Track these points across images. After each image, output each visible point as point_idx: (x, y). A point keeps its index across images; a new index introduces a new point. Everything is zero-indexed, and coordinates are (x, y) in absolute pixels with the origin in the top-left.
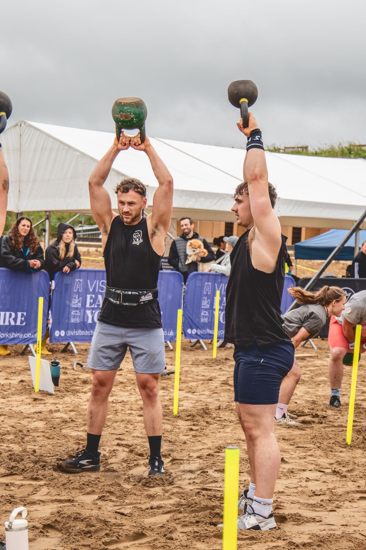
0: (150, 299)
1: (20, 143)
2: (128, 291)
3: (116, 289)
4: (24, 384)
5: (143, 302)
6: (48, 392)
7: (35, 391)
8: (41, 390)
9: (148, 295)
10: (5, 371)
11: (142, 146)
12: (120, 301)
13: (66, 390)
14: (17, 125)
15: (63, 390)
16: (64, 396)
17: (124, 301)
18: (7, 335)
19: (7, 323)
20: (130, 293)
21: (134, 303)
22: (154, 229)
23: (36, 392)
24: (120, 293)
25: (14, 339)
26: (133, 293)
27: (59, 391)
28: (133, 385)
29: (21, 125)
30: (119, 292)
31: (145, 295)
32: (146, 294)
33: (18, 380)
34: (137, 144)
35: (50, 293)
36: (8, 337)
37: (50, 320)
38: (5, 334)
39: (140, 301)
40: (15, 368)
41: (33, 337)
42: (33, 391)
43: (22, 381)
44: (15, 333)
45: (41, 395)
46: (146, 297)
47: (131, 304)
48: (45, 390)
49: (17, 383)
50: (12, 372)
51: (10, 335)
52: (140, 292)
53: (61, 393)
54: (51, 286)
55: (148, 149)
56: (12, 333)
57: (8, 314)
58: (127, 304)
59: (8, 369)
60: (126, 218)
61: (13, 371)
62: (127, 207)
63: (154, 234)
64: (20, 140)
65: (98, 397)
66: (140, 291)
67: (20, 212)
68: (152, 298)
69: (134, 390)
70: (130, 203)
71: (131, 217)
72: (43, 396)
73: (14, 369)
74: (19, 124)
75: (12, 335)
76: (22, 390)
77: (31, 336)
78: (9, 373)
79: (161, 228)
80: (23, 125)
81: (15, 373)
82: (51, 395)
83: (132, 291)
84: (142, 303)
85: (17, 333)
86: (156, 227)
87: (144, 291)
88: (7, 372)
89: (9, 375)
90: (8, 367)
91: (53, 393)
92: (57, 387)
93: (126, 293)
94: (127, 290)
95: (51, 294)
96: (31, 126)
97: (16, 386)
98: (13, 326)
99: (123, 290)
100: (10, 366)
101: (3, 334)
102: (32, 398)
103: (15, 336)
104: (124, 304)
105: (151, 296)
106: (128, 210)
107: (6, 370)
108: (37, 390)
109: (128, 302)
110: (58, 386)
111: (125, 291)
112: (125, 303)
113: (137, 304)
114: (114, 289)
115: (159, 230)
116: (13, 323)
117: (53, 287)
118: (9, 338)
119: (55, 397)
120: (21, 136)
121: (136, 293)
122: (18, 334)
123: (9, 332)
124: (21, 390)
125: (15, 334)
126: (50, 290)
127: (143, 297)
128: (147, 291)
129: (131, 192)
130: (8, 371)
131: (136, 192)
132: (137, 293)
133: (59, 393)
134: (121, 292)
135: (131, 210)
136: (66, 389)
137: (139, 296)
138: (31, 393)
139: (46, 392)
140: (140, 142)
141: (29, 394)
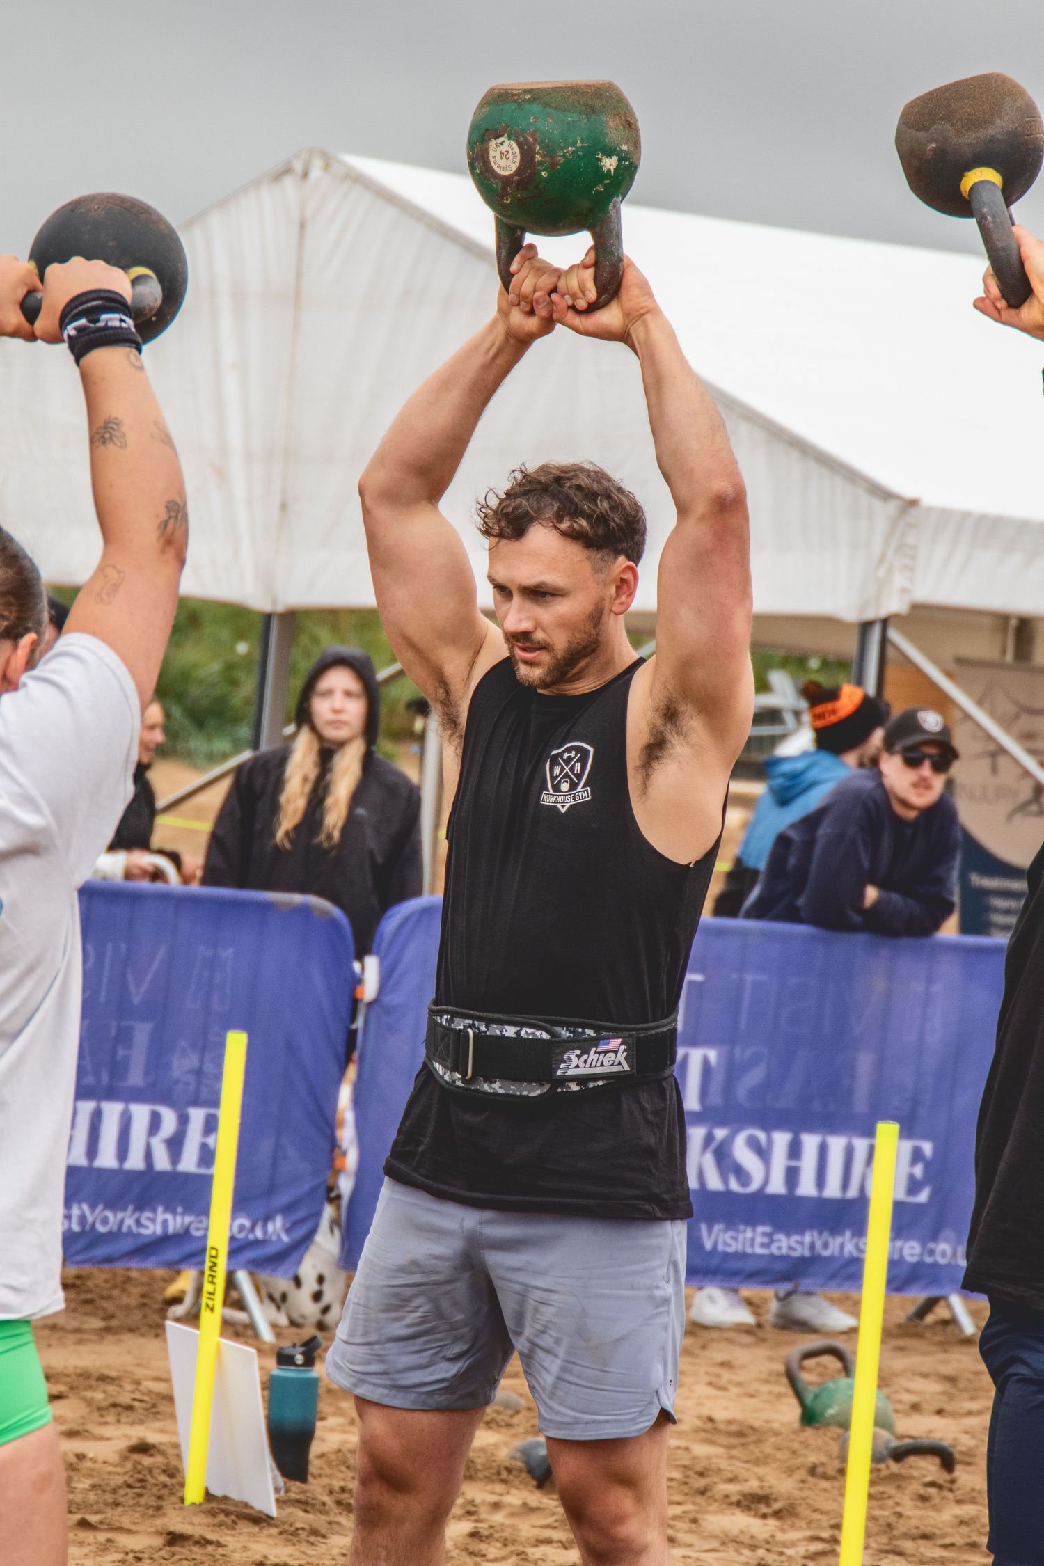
0: (616, 1069)
1: (300, 259)
2: (502, 1023)
3: (454, 1015)
4: (146, 1461)
5: (581, 1080)
6: (246, 1505)
7: (182, 1500)
8: (217, 1491)
9: (601, 1048)
10: (84, 1399)
11: (610, 317)
12: (464, 1074)
13: (339, 1503)
14: (287, 171)
15: (326, 1499)
16: (323, 1531)
17: (486, 1070)
18: (129, 1222)
19: (135, 1161)
20: (510, 1031)
21: (529, 1081)
22: (659, 722)
23: (188, 1502)
24: (464, 1031)
25: (165, 1240)
26: (526, 1032)
27: (304, 1504)
28: (699, 1499)
29: (305, 175)
30: (459, 1025)
31: (585, 1046)
32: (594, 1042)
33: (123, 1444)
34: (581, 304)
35: (353, 1018)
36: (134, 1229)
37: (345, 1153)
38: (120, 1215)
39: (559, 1073)
40: (138, 1383)
41: (259, 1234)
42: (174, 1499)
43: (143, 1448)
44: (170, 1208)
45: (209, 1520)
46: (592, 1056)
47: (515, 1089)
48: (234, 1495)
49: (114, 1458)
50: (115, 1405)
51: (143, 1221)
52: (565, 1033)
53: (310, 1517)
54: (357, 981)
55: (637, 332)
56: (154, 1211)
57: (141, 1113)
58: (497, 1087)
59: (102, 1386)
60: (527, 662)
61: (125, 1399)
62: (520, 610)
63: (655, 749)
64: (301, 245)
65: (381, 1536)
66: (562, 1024)
67: (280, 608)
68: (627, 1068)
69: (694, 1521)
70: (538, 593)
71: (545, 657)
72: (220, 1525)
73: (129, 1387)
74: (298, 167)
75: (153, 1220)
76: (122, 1492)
77: (253, 1229)
78: (99, 1409)
79: (694, 724)
80: (316, 171)
81: (130, 1408)
82: (259, 1520)
83: (521, 1025)
84: (574, 1087)
85: (183, 1214)
86: (670, 714)
87: (584, 1026)
88: (89, 1403)
89: (95, 1416)
90: (103, 1379)
91: (273, 1511)
92: (296, 1486)
93: (495, 1030)
94: (501, 1016)
95: (359, 1024)
96: (358, 179)
97: (111, 1469)
98: (163, 1174)
99: (480, 1019)
100: (114, 1374)
101: (109, 1214)
102: (158, 1533)
103: (171, 1229)
104: (486, 1087)
105: (621, 1056)
106: (525, 626)
107: (89, 1394)
108: (193, 1494)
109: (505, 1077)
110: (304, 1480)
111: (488, 1022)
112: (490, 1080)
113: (547, 1087)
114: (447, 1012)
115: (680, 733)
116: (162, 1162)
117: (369, 989)
118: (139, 1235)
119: (274, 1531)
120: (302, 226)
121: (538, 1033)
122: (188, 1219)
123: (140, 1207)
124: (114, 1491)
125: (169, 1217)
126: (355, 1002)
127: (572, 1057)
128: (597, 1029)
129: (542, 538)
130: (99, 1396)
131: (564, 534)
132: (545, 1036)
133: (302, 1514)
134: (470, 1026)
135: (538, 625)
136: (344, 1496)
137: (554, 1051)
138: (159, 1508)
139: (237, 1504)
140: (592, 294)
141: (150, 1512)
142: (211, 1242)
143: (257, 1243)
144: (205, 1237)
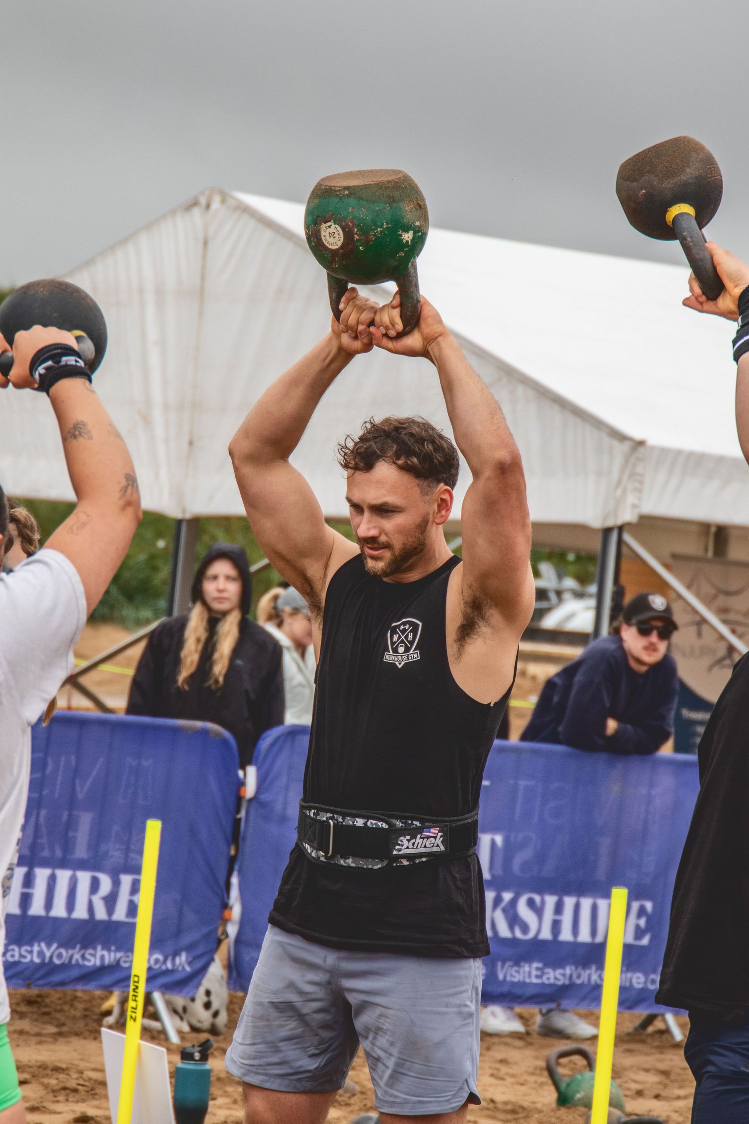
0: (435, 849)
2: (354, 816)
3: (319, 810)
5: (410, 857)
9: (424, 835)
10: (43, 1084)
11: (414, 340)
12: (326, 852)
14: (195, 203)
17: (342, 850)
18: (77, 956)
19: (81, 913)
20: (360, 822)
21: (373, 858)
22: (469, 611)
24: (327, 822)
25: (102, 970)
26: (372, 823)
29: (208, 206)
30: (323, 817)
31: (413, 833)
32: (420, 830)
33: (70, 1117)
34: (392, 334)
36: (81, 962)
37: (231, 908)
38: (71, 952)
39: (395, 852)
40: (81, 1072)
41: (169, 965)
43: (84, 1120)
44: (106, 947)
46: (418, 840)
47: (362, 863)
50: (64, 1089)
51: (87, 956)
52: (399, 824)
54: (242, 784)
55: (433, 348)
56: (95, 949)
57: (84, 878)
58: (350, 862)
59: (56, 1075)
61: (72, 1084)
62: (369, 522)
63: (468, 629)
64: (204, 257)
66: (397, 818)
67: (188, 516)
68: (443, 848)
70: (382, 510)
73: (74, 1075)
74: (203, 201)
75: (94, 956)
77: (165, 962)
78: (53, 1091)
79: (493, 614)
80: (216, 204)
81: (75, 1091)
83: (368, 818)
84: (405, 863)
85: (115, 951)
86: (476, 607)
87: (413, 819)
88: (46, 1086)
89: (50, 1097)
90: (57, 1069)
93: (349, 821)
94: (354, 812)
95: (242, 814)
96: (246, 210)
98: (101, 922)
99: (338, 813)
100: (64, 1066)
101: (63, 951)
103: (107, 962)
104: (342, 862)
105: (439, 841)
106: (373, 533)
107: (46, 1081)
109: (355, 855)
111: (344, 816)
112: (345, 857)
113: (386, 862)
114: (314, 808)
115: (484, 619)
116: (101, 914)
117: (250, 789)
118: (84, 966)
120: (205, 243)
121: (380, 824)
122: (119, 955)
123: (85, 947)
125: (105, 953)
127: (404, 841)
128: (422, 821)
130: (53, 1082)
132: (385, 826)
134: (332, 818)
137: (391, 836)
140: (400, 327)
142: (134, 971)
143: (167, 972)
144: (130, 968)
